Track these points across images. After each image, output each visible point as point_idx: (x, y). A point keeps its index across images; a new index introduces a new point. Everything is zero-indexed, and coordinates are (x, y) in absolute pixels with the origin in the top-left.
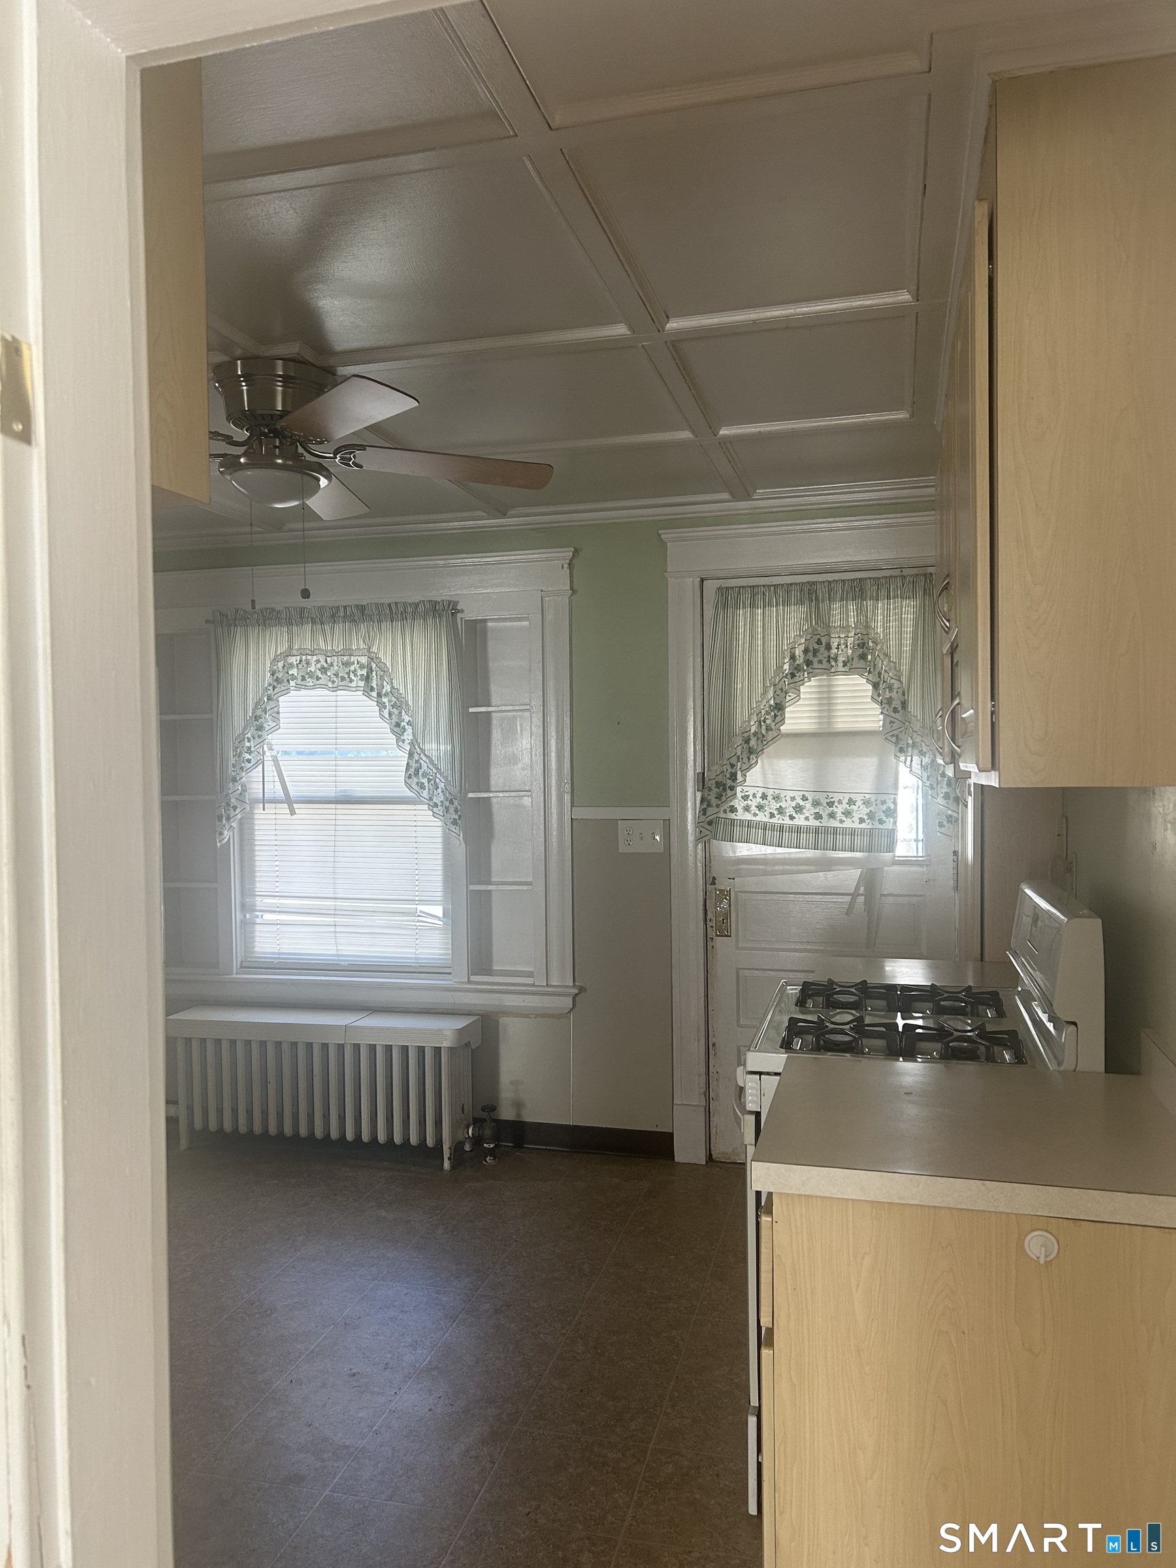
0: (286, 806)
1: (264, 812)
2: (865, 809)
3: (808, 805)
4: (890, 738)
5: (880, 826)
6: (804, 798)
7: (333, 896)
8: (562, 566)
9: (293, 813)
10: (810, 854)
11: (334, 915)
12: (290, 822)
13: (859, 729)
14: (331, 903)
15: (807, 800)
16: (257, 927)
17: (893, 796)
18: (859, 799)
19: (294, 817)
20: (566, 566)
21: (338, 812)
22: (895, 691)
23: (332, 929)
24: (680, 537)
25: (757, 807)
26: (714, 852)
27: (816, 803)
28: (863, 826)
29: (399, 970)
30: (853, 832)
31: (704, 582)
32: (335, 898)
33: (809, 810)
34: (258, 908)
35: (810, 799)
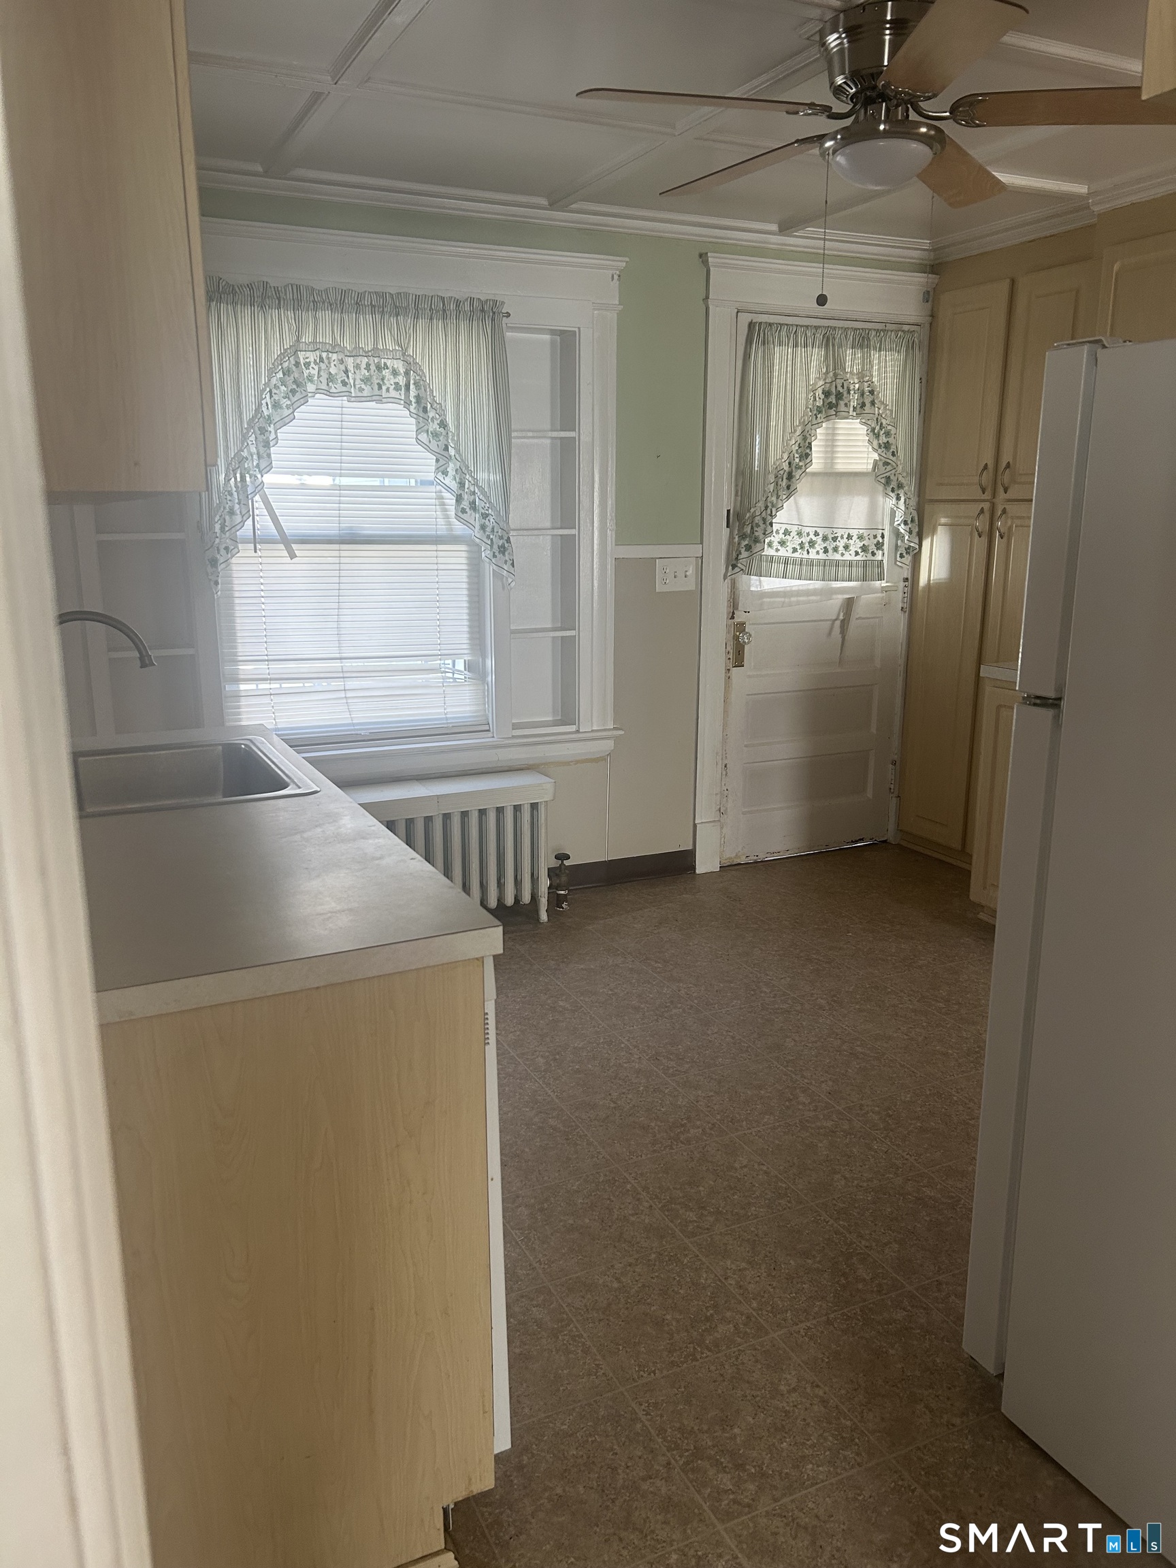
0: (282, 546)
1: (256, 555)
2: (859, 543)
3: (819, 540)
4: (880, 480)
5: (873, 558)
6: (816, 534)
7: (338, 656)
8: (613, 276)
9: (292, 555)
10: (818, 584)
11: (344, 678)
12: (286, 568)
13: (855, 470)
14: (337, 664)
15: (818, 535)
16: (243, 702)
17: (881, 531)
18: (854, 533)
19: (295, 560)
20: (616, 277)
21: (343, 553)
22: (893, 437)
23: (342, 694)
24: (723, 263)
25: (779, 543)
26: (739, 585)
27: (825, 539)
28: (858, 558)
29: (429, 733)
30: (850, 564)
31: (739, 314)
32: (341, 659)
33: (820, 546)
34: (242, 677)
35: (821, 536)
